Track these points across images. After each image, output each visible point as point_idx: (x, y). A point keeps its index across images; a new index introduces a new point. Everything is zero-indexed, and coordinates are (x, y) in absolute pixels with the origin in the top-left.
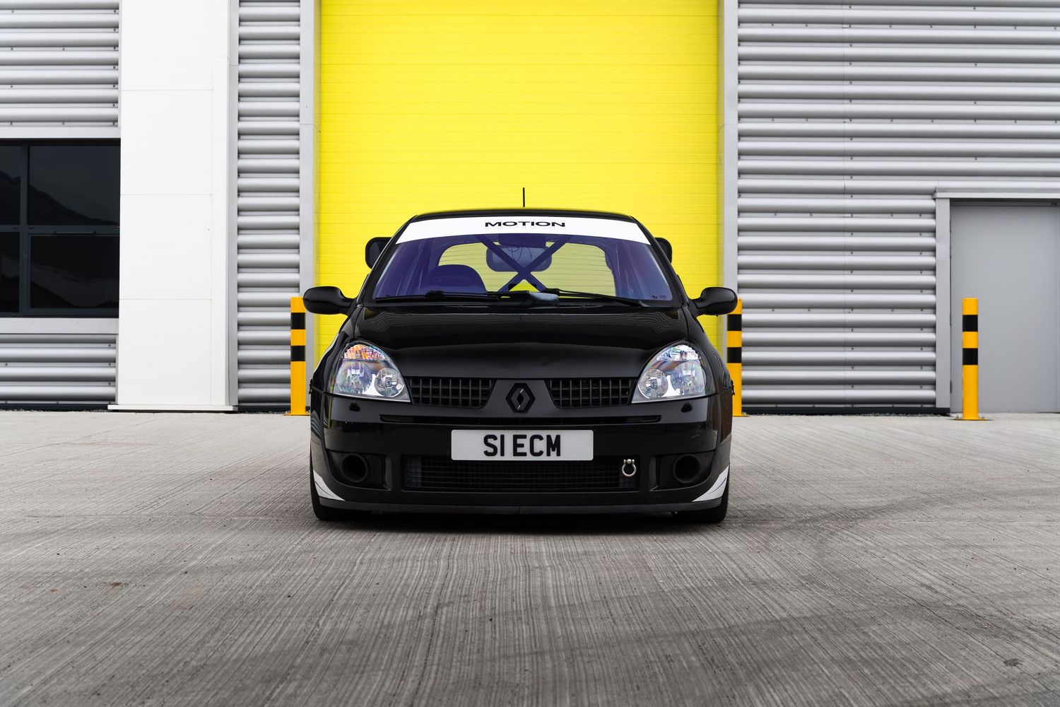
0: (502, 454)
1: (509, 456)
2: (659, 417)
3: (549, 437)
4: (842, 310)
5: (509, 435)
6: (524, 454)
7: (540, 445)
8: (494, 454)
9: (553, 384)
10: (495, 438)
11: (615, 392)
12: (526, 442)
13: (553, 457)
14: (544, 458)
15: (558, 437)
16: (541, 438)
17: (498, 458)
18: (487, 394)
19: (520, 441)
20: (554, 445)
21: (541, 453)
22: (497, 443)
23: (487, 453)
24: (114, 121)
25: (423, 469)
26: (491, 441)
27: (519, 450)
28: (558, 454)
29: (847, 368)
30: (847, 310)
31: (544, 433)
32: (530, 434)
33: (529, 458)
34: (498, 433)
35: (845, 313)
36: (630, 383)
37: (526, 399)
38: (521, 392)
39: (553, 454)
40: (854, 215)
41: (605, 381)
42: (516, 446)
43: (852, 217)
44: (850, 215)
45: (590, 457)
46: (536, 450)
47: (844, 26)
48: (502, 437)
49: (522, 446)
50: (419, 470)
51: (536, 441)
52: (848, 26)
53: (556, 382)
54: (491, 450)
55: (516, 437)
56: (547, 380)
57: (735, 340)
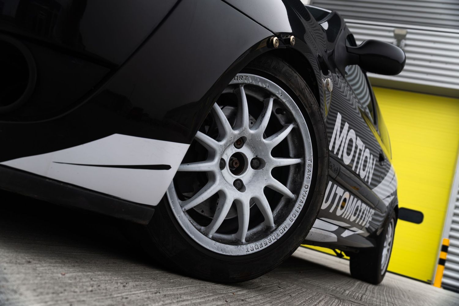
57: (444, 256)
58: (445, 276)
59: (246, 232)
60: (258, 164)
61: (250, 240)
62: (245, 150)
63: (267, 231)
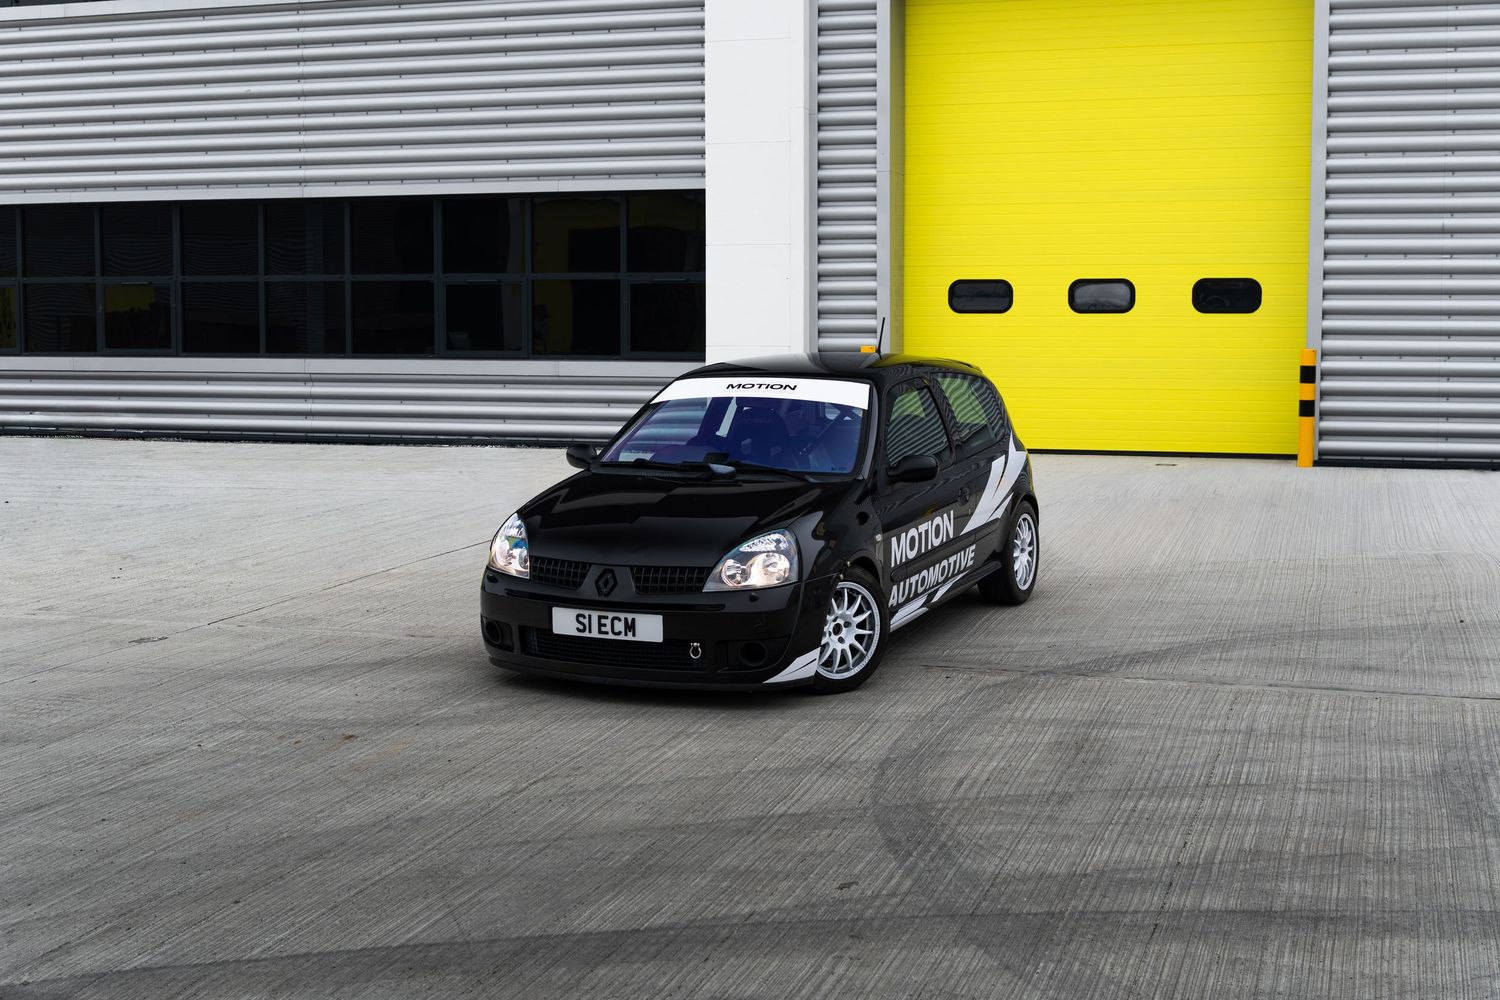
0: (590, 632)
1: (595, 634)
2: (724, 606)
3: (626, 619)
4: (1438, 358)
5: (595, 615)
6: (607, 633)
7: (620, 626)
8: (583, 631)
9: (637, 571)
10: (584, 617)
11: (690, 580)
12: (608, 622)
13: (630, 637)
14: (622, 637)
15: (633, 620)
16: (620, 620)
17: (586, 634)
18: (584, 576)
19: (603, 621)
20: (630, 627)
21: (620, 633)
22: (586, 621)
23: (578, 629)
24: (702, 172)
25: (538, 638)
26: (581, 619)
27: (603, 629)
28: (634, 635)
29: (1441, 419)
30: (1442, 358)
31: (622, 616)
32: (611, 615)
33: (611, 636)
34: (586, 613)
35: (1440, 361)
36: (705, 572)
37: (611, 583)
38: (608, 578)
39: (630, 634)
40: (1454, 256)
41: (683, 569)
42: (601, 625)
43: (1451, 258)
44: (1449, 256)
45: (660, 639)
46: (616, 630)
47: (1449, 49)
48: (590, 616)
49: (605, 625)
50: (535, 639)
51: (616, 622)
52: (1452, 49)
53: (640, 568)
54: (581, 627)
55: (600, 618)
56: (631, 567)
57: (1308, 392)
58: (1323, 434)
59: (851, 660)
60: (848, 624)
61: (855, 665)
62: (839, 621)
63: (862, 657)
